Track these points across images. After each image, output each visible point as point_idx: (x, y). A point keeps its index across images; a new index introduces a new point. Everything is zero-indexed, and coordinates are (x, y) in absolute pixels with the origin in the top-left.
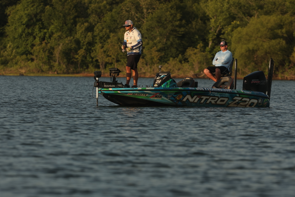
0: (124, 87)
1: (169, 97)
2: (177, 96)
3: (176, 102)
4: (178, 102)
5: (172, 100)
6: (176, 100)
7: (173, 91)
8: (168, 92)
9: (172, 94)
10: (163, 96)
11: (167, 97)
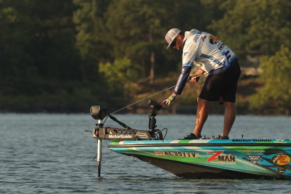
1: (254, 160)
2: (275, 157)
3: (278, 169)
4: (285, 170)
5: (265, 165)
6: (276, 167)
7: (258, 147)
8: (245, 150)
9: (257, 153)
10: (236, 157)
11: (248, 159)
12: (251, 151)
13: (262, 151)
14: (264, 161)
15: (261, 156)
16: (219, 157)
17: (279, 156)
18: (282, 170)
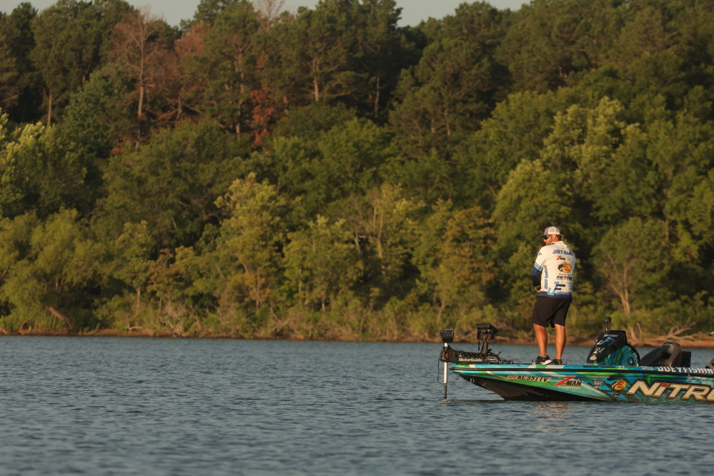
0: (500, 362)
1: (597, 386)
2: (615, 382)
3: (614, 394)
4: (619, 395)
5: (604, 390)
6: (613, 392)
7: (606, 373)
8: (594, 376)
9: (602, 378)
10: (583, 382)
11: (593, 384)
12: (598, 377)
13: (607, 377)
14: (606, 386)
15: (604, 382)
16: (568, 382)
17: (619, 381)
18: (617, 395)
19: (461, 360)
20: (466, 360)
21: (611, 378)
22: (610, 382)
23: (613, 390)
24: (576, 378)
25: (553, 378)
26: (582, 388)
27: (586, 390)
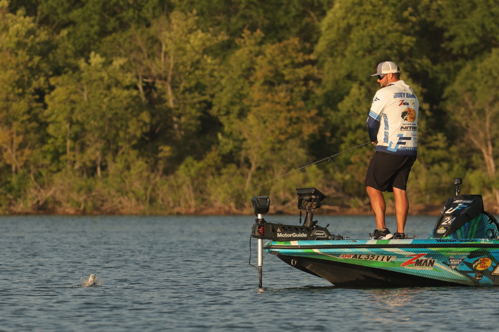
0: (329, 237)
1: (454, 265)
2: (478, 260)
3: (476, 276)
4: (482, 277)
5: (463, 271)
6: (474, 273)
7: (465, 249)
8: (450, 252)
9: (461, 256)
10: (436, 260)
11: (449, 263)
12: (455, 254)
13: (467, 254)
14: (465, 266)
15: (463, 260)
16: (418, 260)
17: (482, 259)
18: (480, 277)
19: (279, 235)
20: (286, 235)
21: (472, 255)
22: (471, 261)
23: (475, 270)
24: (428, 256)
25: (399, 256)
26: (436, 269)
27: (440, 270)
